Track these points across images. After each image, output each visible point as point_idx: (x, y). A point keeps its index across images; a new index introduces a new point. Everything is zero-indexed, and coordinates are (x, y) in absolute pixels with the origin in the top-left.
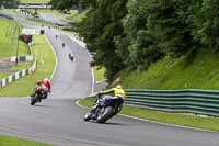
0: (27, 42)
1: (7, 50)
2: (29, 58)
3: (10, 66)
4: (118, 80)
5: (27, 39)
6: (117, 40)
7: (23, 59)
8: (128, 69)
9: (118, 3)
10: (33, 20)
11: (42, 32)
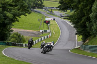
0: (47, 24)
1: (38, 27)
2: (48, 31)
3: (40, 34)
4: (88, 41)
5: (48, 22)
6: (87, 24)
7: (46, 31)
8: (92, 36)
9: (88, 7)
10: (50, 14)
11: (54, 19)
